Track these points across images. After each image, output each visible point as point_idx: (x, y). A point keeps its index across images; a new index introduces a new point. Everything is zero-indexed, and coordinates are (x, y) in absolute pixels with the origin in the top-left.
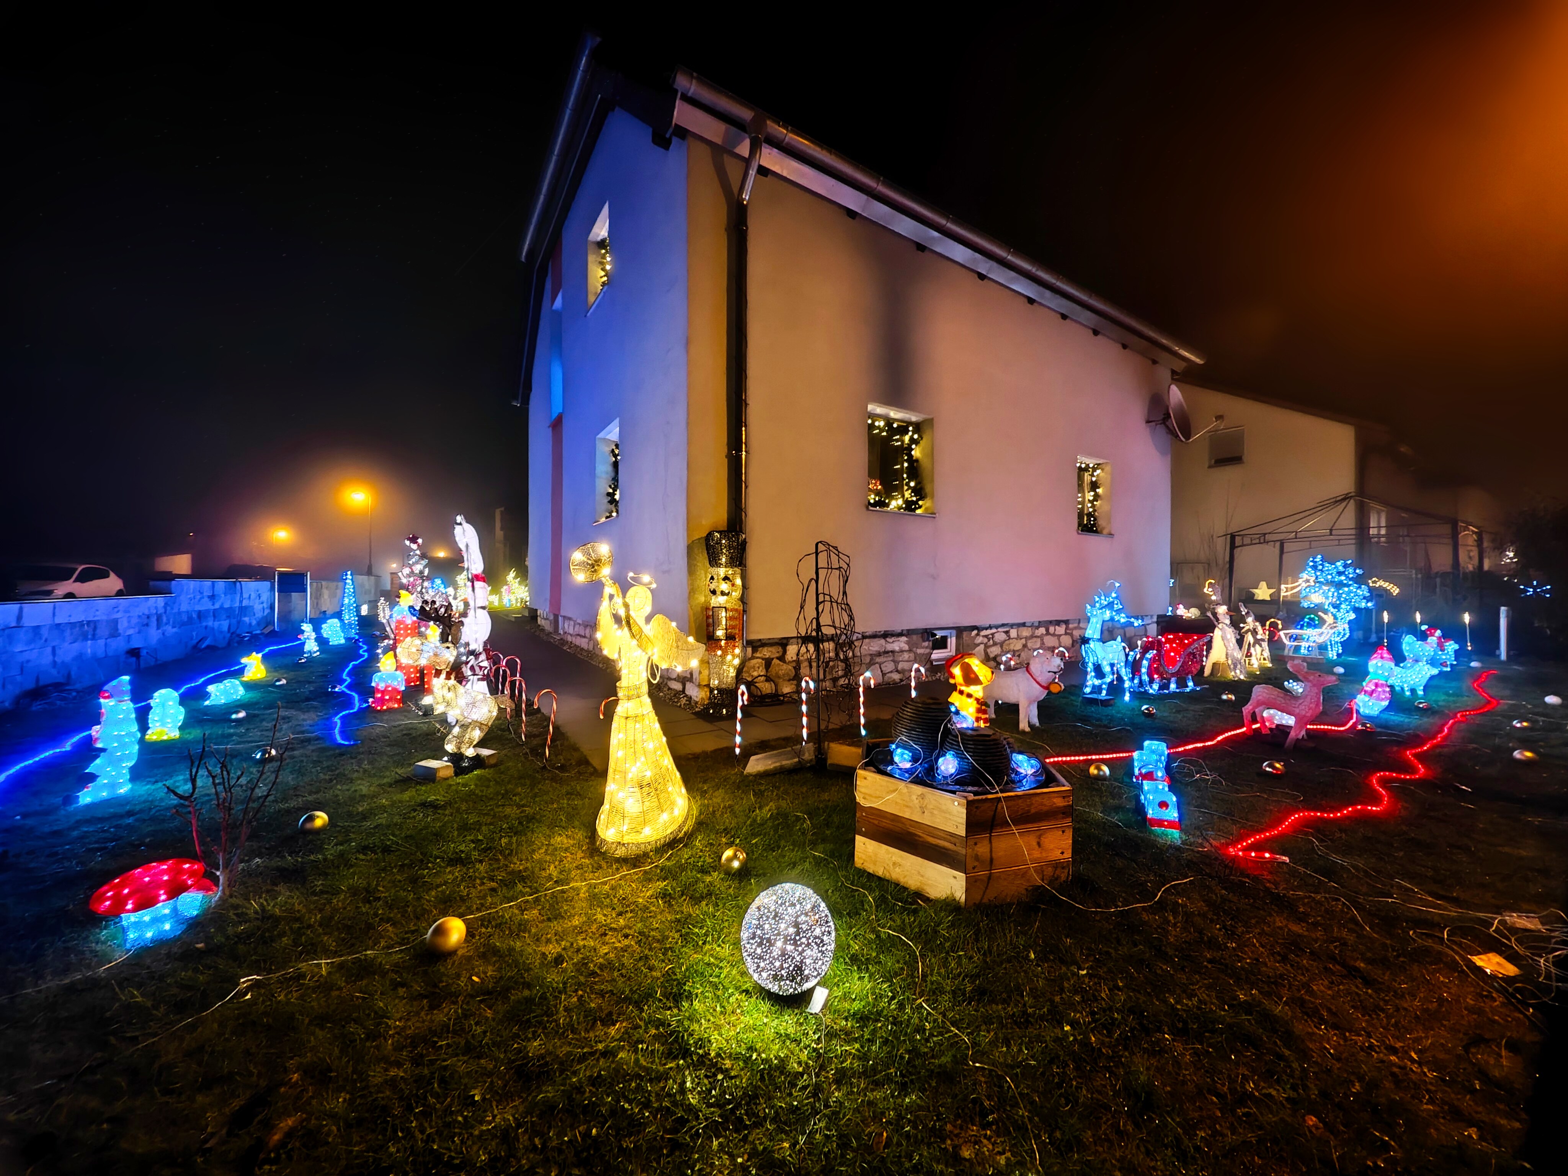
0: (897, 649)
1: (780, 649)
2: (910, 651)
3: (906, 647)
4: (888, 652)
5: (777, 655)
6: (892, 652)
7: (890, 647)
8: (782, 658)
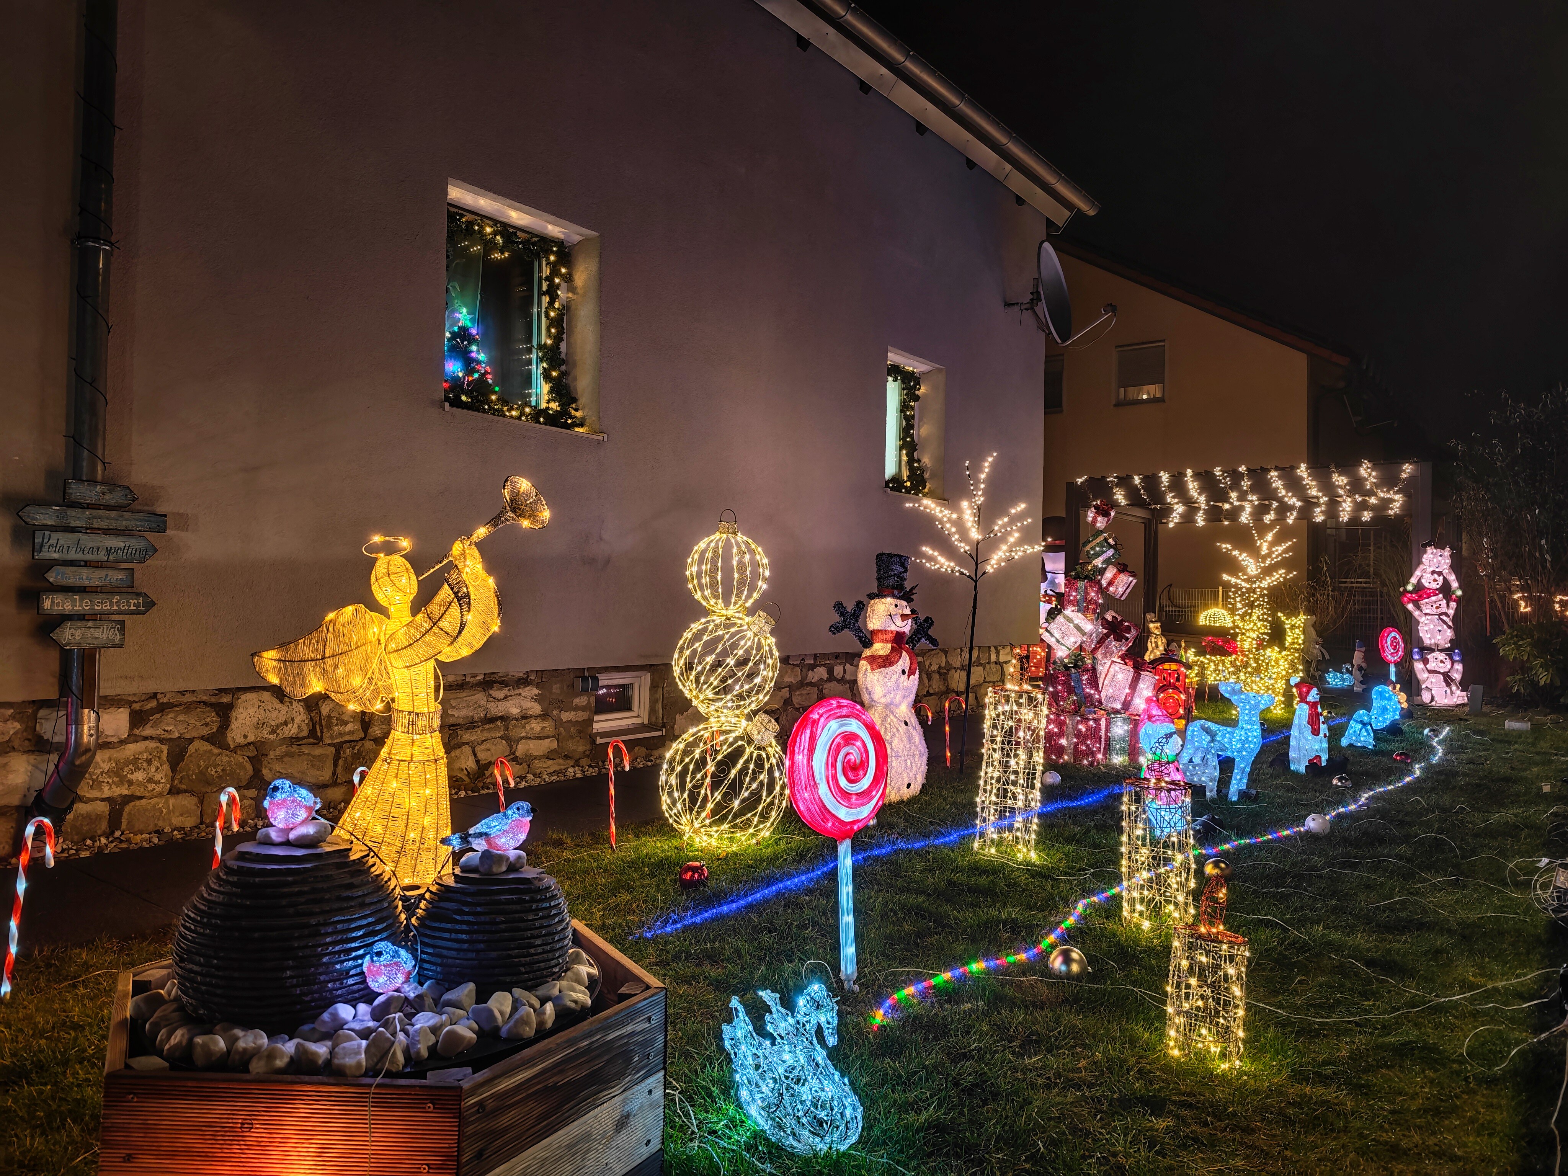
0: (515, 711)
1: (212, 717)
2: (545, 716)
3: (536, 709)
4: (492, 720)
5: (205, 731)
6: (502, 718)
7: (497, 709)
8: (218, 739)
